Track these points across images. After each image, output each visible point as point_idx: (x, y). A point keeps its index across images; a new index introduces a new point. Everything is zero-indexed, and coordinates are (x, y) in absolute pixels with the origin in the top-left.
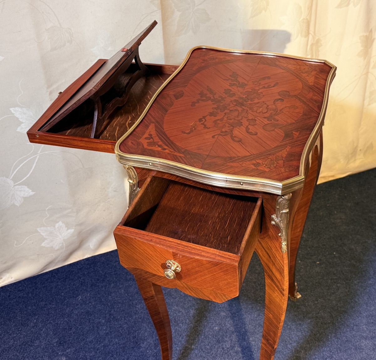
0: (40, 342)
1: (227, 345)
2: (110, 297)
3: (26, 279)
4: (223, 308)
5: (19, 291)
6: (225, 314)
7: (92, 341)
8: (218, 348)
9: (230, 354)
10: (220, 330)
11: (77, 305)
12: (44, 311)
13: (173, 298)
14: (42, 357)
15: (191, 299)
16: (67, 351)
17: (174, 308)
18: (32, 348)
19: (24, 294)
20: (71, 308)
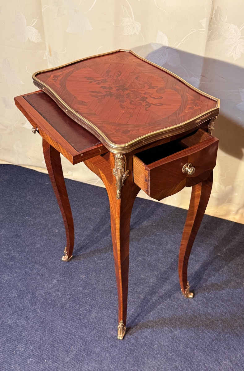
0: (56, 216)
1: (138, 289)
2: (108, 219)
3: (79, 182)
4: (159, 270)
5: (71, 185)
6: (156, 274)
7: (77, 233)
8: (131, 287)
9: (134, 295)
10: (143, 279)
11: (89, 211)
12: (73, 203)
13: (138, 244)
14: (49, 223)
15: (147, 252)
16: (62, 229)
17: (132, 249)
18: (49, 216)
19: (72, 189)
20: (85, 211)
